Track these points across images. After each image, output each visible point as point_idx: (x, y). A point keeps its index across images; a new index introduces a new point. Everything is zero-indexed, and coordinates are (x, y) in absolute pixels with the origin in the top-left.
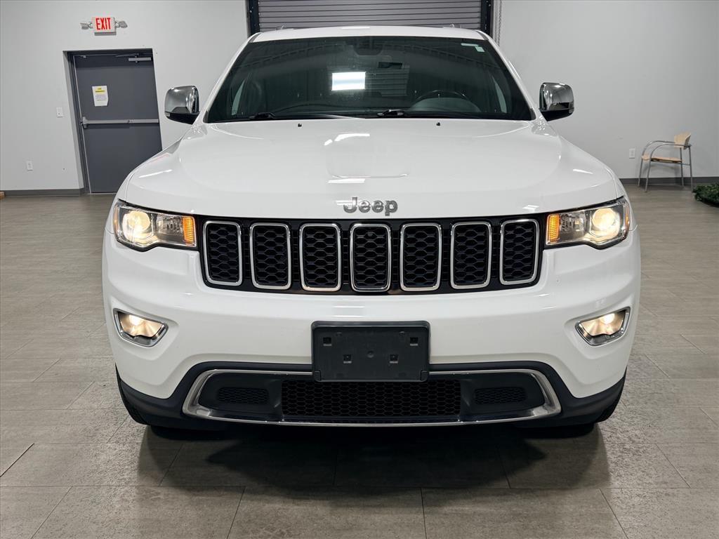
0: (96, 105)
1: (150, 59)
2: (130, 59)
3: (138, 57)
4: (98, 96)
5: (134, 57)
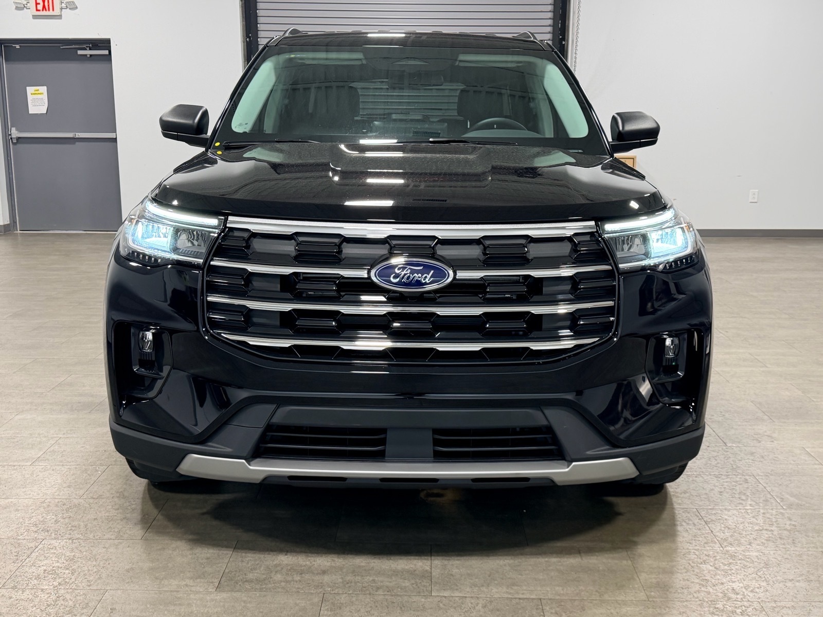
0: (30, 113)
1: (106, 52)
2: (80, 52)
3: (90, 49)
4: (34, 100)
5: (84, 49)
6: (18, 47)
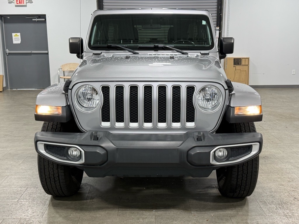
0: (14, 43)
1: (44, 20)
2: (33, 20)
3: (37, 18)
4: (15, 38)
5: (35, 18)
6: (9, 18)
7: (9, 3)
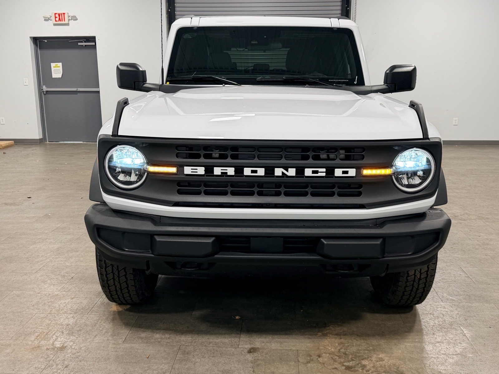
0: (53, 77)
1: (94, 44)
2: (79, 44)
3: (85, 42)
5: (82, 42)
6: (46, 41)
7: (45, 20)
